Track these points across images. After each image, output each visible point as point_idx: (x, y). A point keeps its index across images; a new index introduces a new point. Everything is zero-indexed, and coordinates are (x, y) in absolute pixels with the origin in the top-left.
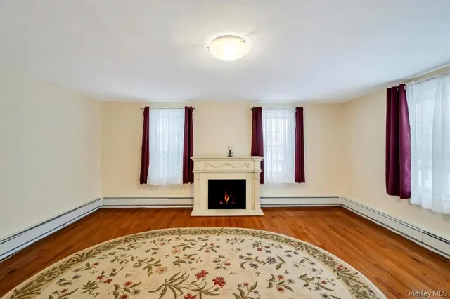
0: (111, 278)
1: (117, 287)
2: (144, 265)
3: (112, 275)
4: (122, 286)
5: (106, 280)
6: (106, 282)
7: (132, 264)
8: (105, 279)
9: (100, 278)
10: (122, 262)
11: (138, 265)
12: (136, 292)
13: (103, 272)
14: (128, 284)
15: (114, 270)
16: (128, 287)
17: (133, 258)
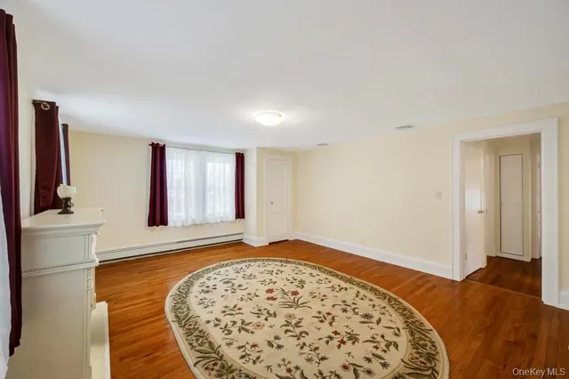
0: (333, 335)
1: (331, 324)
2: (298, 331)
3: (331, 338)
4: (326, 323)
5: (337, 336)
6: (339, 334)
7: (307, 340)
8: (338, 338)
9: (343, 342)
10: (316, 349)
11: (303, 335)
12: (320, 312)
13: (339, 347)
14: (322, 321)
15: (327, 342)
16: (323, 319)
17: (302, 348)
